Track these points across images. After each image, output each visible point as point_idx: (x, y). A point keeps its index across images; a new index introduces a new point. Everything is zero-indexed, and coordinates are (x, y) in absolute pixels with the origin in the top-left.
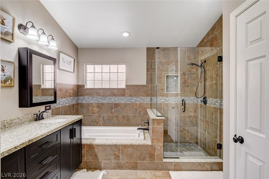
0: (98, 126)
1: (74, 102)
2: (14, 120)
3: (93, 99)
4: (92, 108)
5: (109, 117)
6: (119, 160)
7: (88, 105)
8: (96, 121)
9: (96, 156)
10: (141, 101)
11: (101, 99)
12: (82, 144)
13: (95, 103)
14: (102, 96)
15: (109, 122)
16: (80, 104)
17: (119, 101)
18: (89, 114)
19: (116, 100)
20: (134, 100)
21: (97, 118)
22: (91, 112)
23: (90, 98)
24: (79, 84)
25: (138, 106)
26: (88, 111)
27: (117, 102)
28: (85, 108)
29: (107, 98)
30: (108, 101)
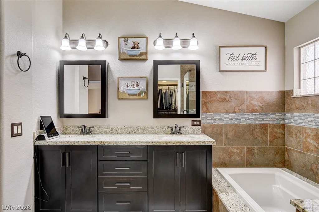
2: (147, 129)
3: (306, 118)
7: (299, 130)
8: (312, 169)
13: (310, 129)
18: (301, 149)
21: (315, 163)
22: (303, 147)
23: (302, 115)
24: (286, 90)
26: (299, 142)
28: (294, 136)
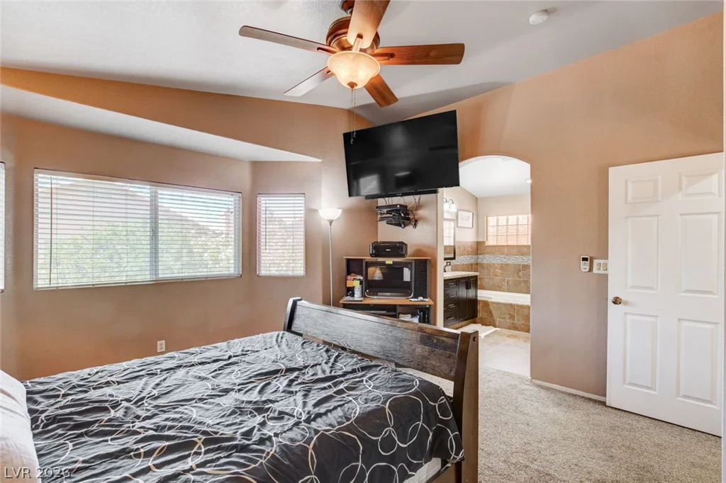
0: (501, 291)
1: (473, 261)
3: (495, 258)
4: (495, 269)
5: (515, 281)
6: (514, 320)
7: (490, 265)
8: (498, 286)
9: (491, 312)
11: (505, 258)
12: (477, 300)
13: (497, 264)
14: (507, 255)
15: (515, 288)
16: (480, 264)
17: (529, 262)
19: (523, 260)
21: (500, 282)
23: (491, 257)
24: (478, 241)
26: (489, 272)
27: (526, 263)
28: (486, 269)
29: (513, 257)
30: (514, 261)
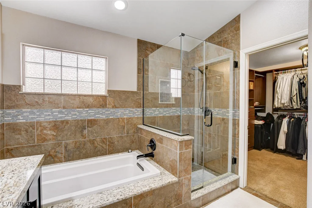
4: (41, 131)
5: (78, 143)
7: (32, 125)
8: (50, 155)
10: (130, 115)
11: (60, 112)
14: (64, 108)
15: (78, 153)
16: (8, 125)
17: (97, 116)
18: (34, 143)
19: (91, 114)
20: (120, 113)
22: (38, 139)
24: (5, 83)
25: (126, 122)
26: (32, 137)
27: (93, 118)
28: (23, 133)
29: (74, 111)
30: (76, 116)
